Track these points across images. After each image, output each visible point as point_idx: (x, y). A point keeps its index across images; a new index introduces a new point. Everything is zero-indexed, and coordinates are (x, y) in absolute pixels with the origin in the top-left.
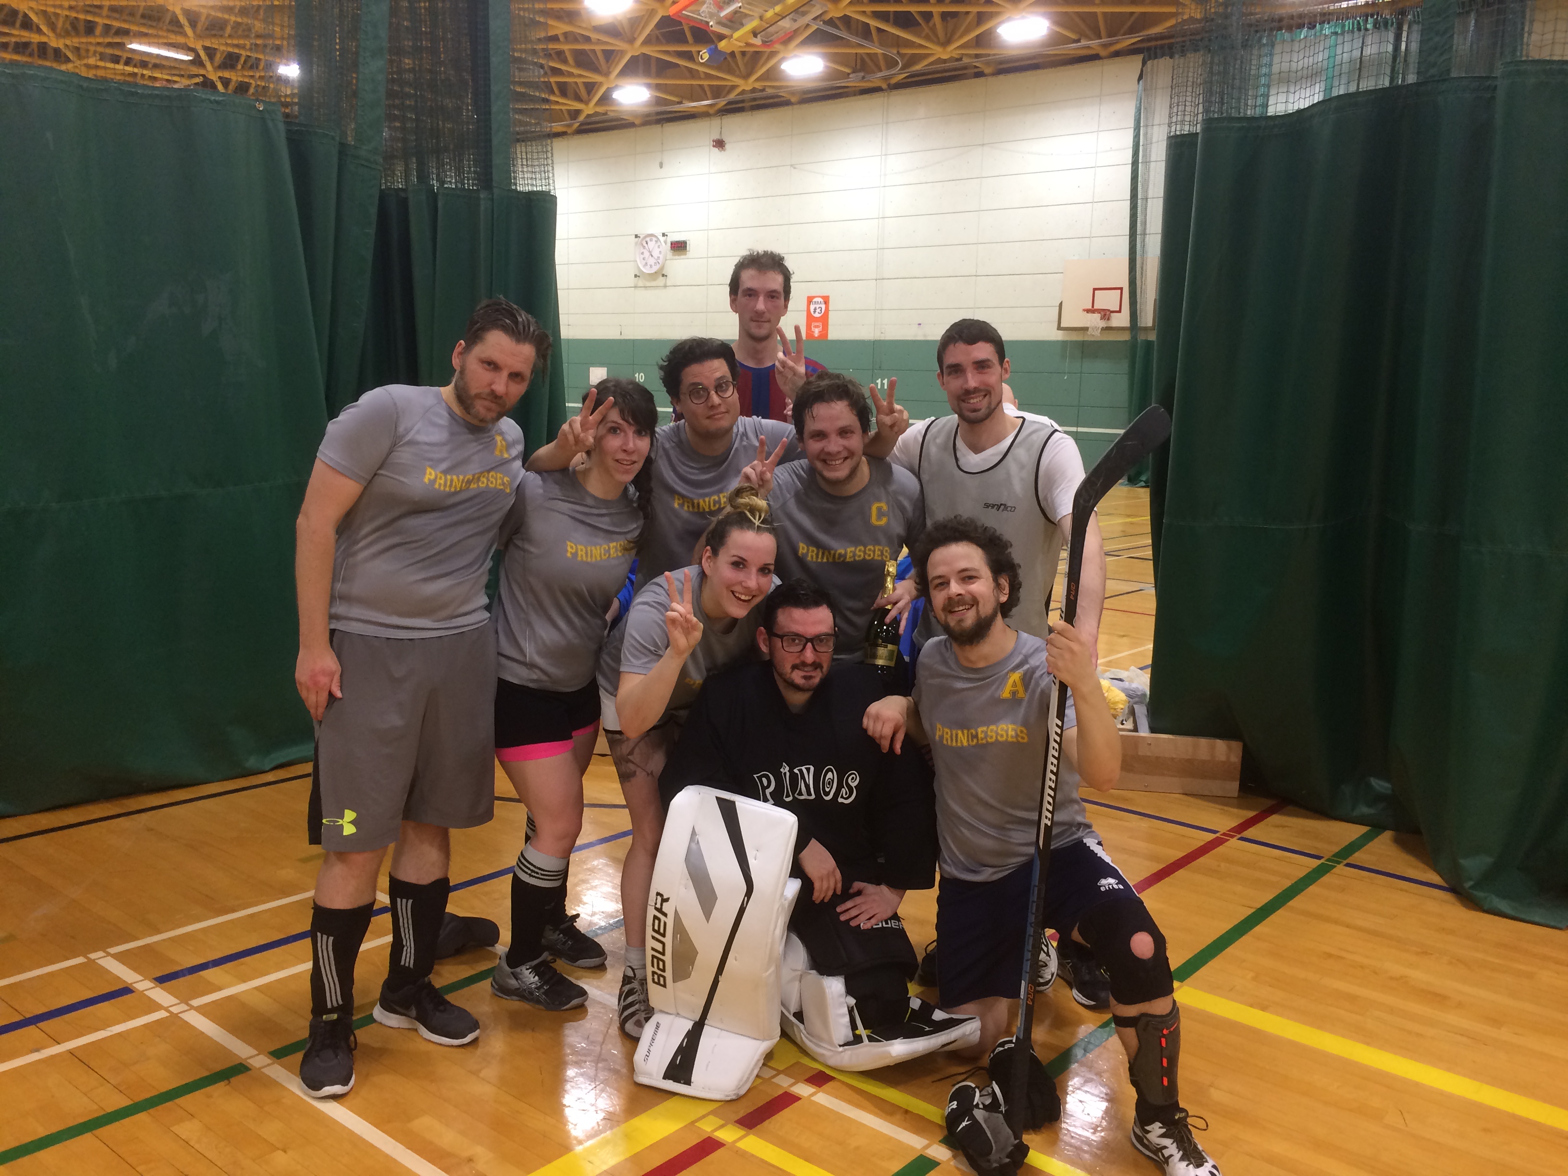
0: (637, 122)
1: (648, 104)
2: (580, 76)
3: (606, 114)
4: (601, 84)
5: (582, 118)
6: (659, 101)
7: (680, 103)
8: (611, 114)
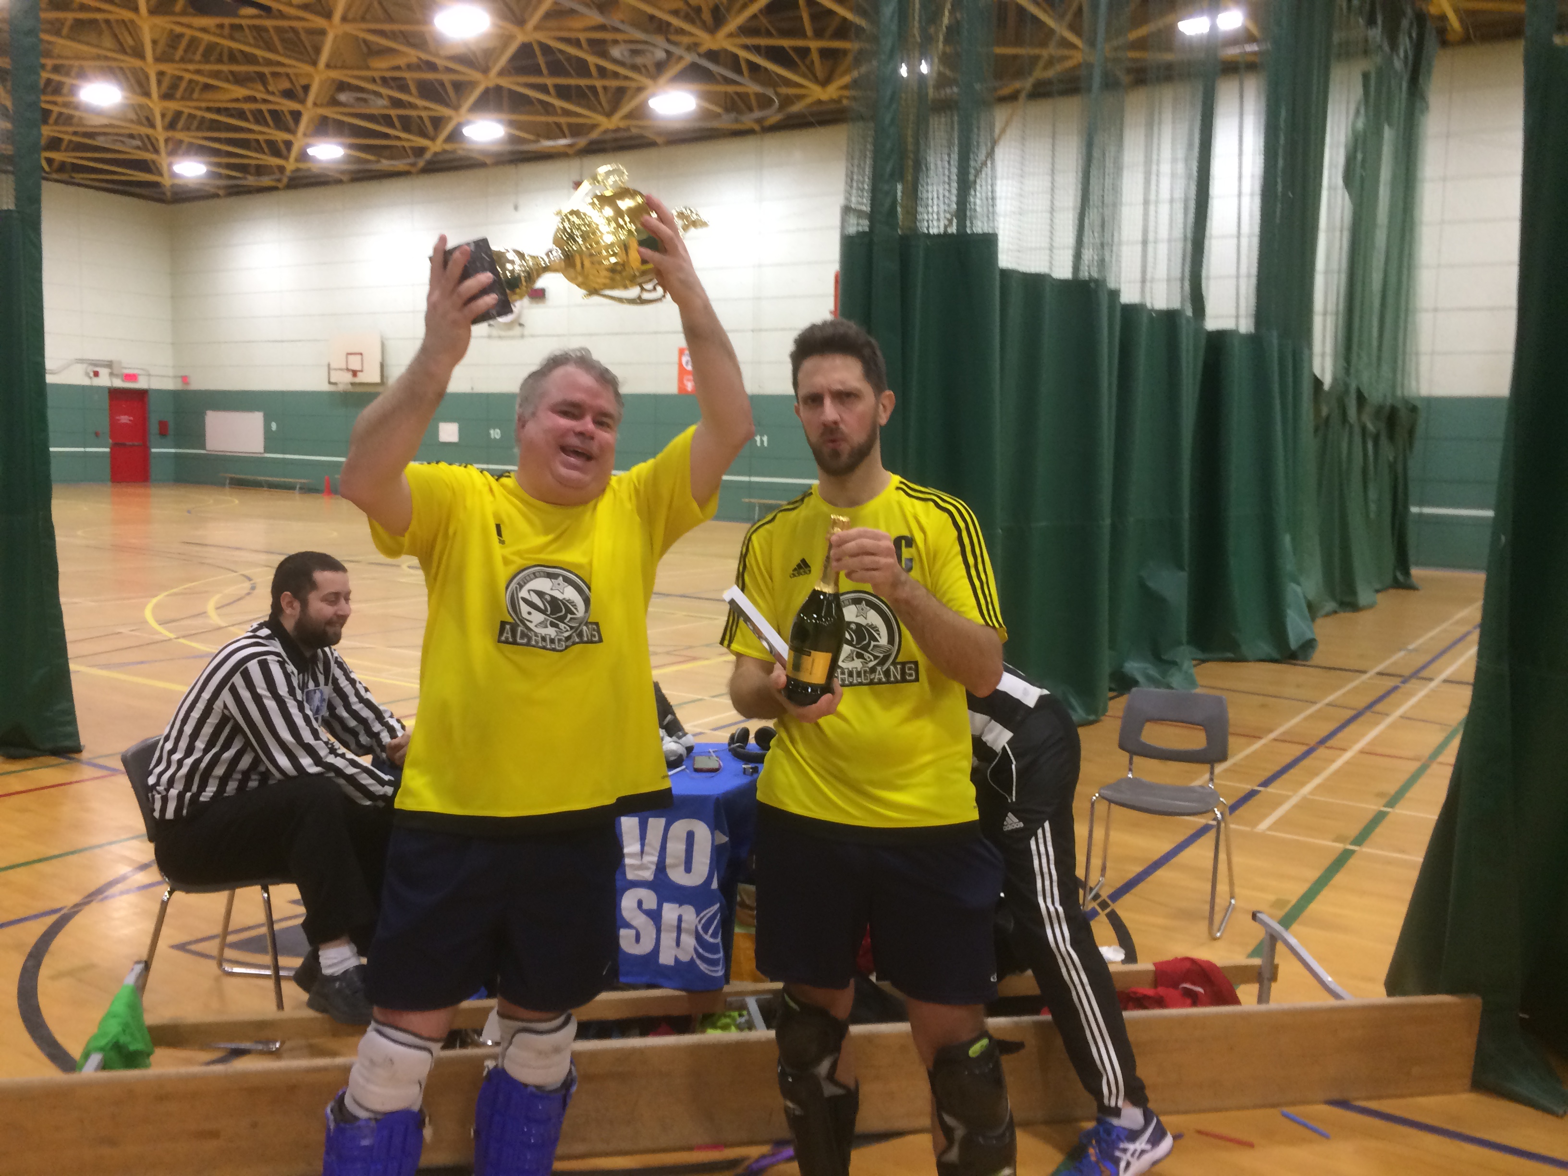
0: (488, 161)
1: (501, 142)
2: (426, 108)
3: (454, 152)
4: (450, 118)
5: (428, 156)
6: (512, 139)
7: (537, 141)
8: (461, 153)
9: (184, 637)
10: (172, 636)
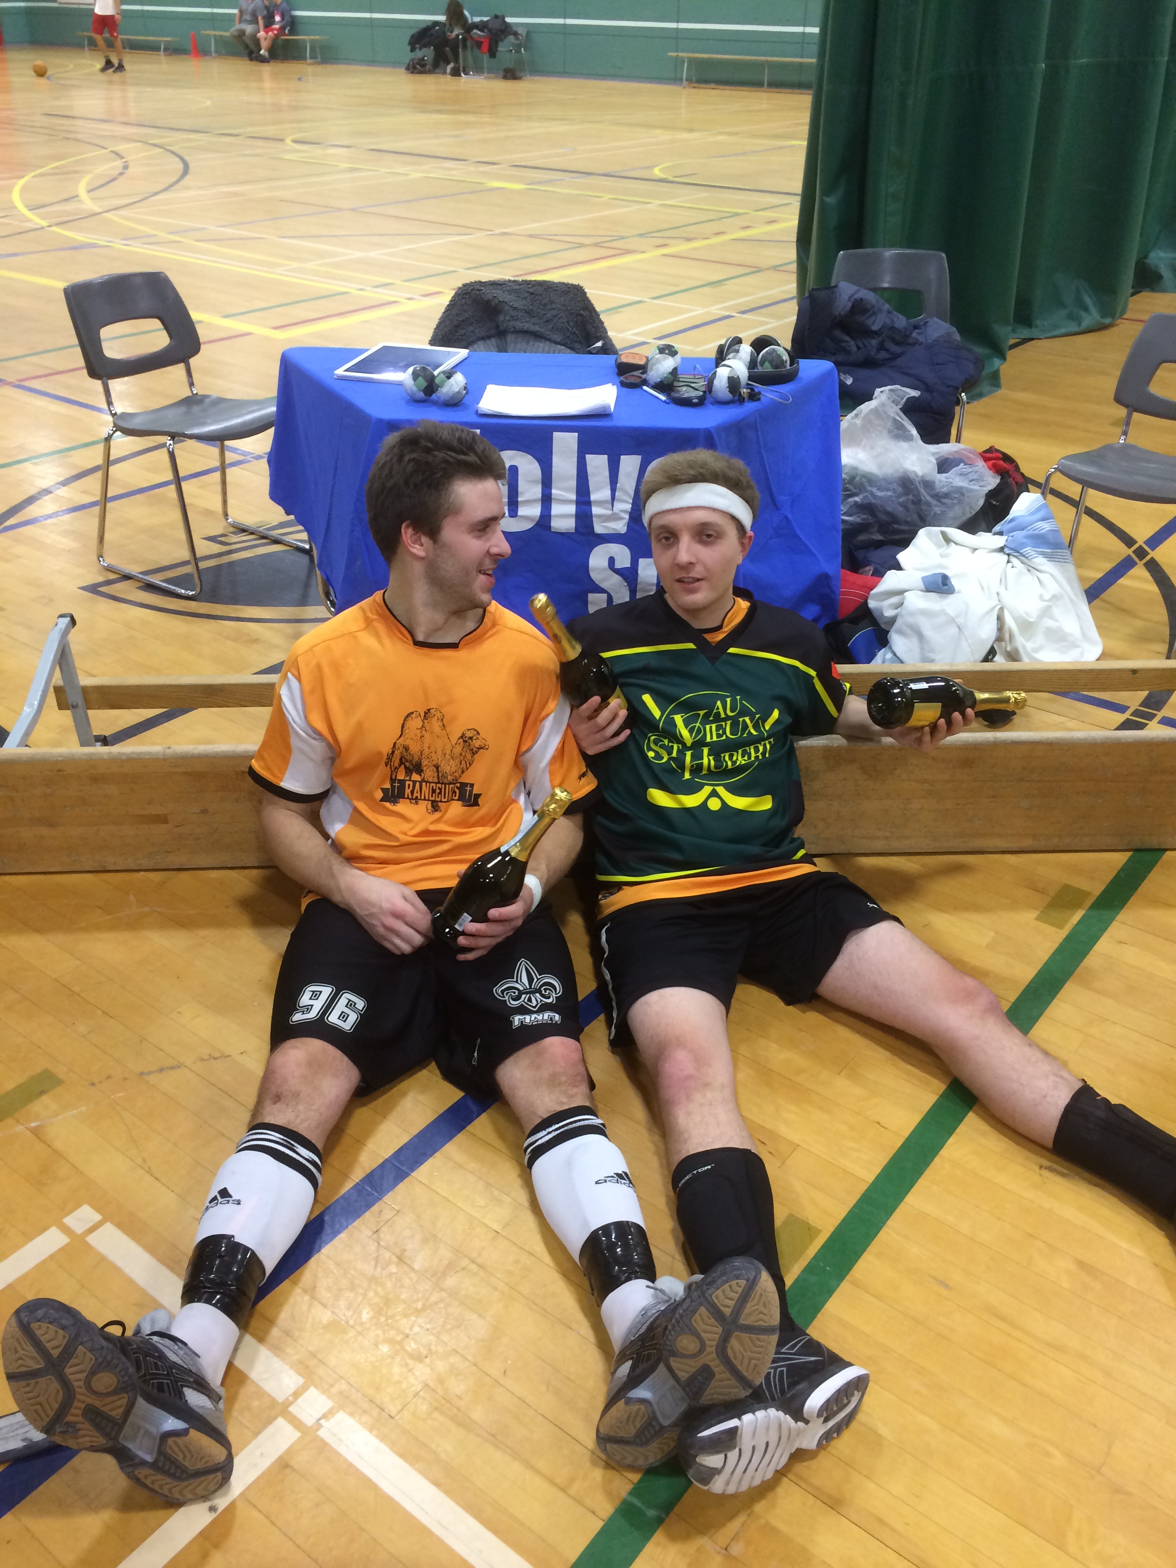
9: (57, 224)
10: (44, 223)
